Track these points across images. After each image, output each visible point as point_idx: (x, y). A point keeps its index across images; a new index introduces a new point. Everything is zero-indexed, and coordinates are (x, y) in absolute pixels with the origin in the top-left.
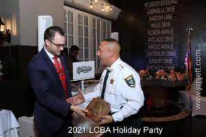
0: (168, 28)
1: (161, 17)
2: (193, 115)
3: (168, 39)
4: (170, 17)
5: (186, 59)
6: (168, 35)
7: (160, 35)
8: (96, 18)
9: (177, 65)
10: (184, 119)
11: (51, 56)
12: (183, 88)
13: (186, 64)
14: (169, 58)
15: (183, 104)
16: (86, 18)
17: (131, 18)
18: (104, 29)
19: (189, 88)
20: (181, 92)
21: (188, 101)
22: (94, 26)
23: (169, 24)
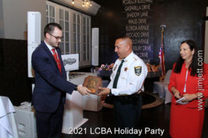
0: (144, 24)
1: (138, 14)
2: (166, 103)
3: (144, 34)
4: (146, 14)
5: (160, 53)
6: (144, 31)
7: (137, 31)
8: (77, 13)
9: (152, 58)
10: (158, 106)
11: (50, 48)
12: (157, 79)
13: (160, 57)
14: (145, 52)
15: (157, 94)
16: (67, 13)
17: (110, 14)
18: (84, 24)
19: (163, 79)
20: (155, 83)
21: (162, 91)
22: (75, 21)
23: (145, 21)
